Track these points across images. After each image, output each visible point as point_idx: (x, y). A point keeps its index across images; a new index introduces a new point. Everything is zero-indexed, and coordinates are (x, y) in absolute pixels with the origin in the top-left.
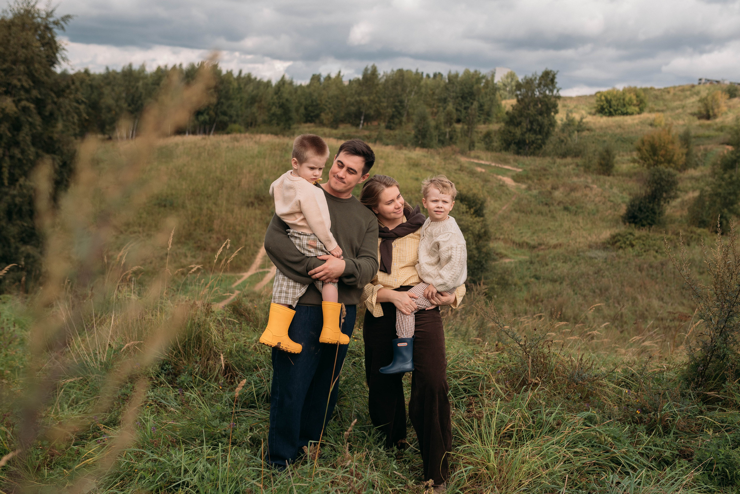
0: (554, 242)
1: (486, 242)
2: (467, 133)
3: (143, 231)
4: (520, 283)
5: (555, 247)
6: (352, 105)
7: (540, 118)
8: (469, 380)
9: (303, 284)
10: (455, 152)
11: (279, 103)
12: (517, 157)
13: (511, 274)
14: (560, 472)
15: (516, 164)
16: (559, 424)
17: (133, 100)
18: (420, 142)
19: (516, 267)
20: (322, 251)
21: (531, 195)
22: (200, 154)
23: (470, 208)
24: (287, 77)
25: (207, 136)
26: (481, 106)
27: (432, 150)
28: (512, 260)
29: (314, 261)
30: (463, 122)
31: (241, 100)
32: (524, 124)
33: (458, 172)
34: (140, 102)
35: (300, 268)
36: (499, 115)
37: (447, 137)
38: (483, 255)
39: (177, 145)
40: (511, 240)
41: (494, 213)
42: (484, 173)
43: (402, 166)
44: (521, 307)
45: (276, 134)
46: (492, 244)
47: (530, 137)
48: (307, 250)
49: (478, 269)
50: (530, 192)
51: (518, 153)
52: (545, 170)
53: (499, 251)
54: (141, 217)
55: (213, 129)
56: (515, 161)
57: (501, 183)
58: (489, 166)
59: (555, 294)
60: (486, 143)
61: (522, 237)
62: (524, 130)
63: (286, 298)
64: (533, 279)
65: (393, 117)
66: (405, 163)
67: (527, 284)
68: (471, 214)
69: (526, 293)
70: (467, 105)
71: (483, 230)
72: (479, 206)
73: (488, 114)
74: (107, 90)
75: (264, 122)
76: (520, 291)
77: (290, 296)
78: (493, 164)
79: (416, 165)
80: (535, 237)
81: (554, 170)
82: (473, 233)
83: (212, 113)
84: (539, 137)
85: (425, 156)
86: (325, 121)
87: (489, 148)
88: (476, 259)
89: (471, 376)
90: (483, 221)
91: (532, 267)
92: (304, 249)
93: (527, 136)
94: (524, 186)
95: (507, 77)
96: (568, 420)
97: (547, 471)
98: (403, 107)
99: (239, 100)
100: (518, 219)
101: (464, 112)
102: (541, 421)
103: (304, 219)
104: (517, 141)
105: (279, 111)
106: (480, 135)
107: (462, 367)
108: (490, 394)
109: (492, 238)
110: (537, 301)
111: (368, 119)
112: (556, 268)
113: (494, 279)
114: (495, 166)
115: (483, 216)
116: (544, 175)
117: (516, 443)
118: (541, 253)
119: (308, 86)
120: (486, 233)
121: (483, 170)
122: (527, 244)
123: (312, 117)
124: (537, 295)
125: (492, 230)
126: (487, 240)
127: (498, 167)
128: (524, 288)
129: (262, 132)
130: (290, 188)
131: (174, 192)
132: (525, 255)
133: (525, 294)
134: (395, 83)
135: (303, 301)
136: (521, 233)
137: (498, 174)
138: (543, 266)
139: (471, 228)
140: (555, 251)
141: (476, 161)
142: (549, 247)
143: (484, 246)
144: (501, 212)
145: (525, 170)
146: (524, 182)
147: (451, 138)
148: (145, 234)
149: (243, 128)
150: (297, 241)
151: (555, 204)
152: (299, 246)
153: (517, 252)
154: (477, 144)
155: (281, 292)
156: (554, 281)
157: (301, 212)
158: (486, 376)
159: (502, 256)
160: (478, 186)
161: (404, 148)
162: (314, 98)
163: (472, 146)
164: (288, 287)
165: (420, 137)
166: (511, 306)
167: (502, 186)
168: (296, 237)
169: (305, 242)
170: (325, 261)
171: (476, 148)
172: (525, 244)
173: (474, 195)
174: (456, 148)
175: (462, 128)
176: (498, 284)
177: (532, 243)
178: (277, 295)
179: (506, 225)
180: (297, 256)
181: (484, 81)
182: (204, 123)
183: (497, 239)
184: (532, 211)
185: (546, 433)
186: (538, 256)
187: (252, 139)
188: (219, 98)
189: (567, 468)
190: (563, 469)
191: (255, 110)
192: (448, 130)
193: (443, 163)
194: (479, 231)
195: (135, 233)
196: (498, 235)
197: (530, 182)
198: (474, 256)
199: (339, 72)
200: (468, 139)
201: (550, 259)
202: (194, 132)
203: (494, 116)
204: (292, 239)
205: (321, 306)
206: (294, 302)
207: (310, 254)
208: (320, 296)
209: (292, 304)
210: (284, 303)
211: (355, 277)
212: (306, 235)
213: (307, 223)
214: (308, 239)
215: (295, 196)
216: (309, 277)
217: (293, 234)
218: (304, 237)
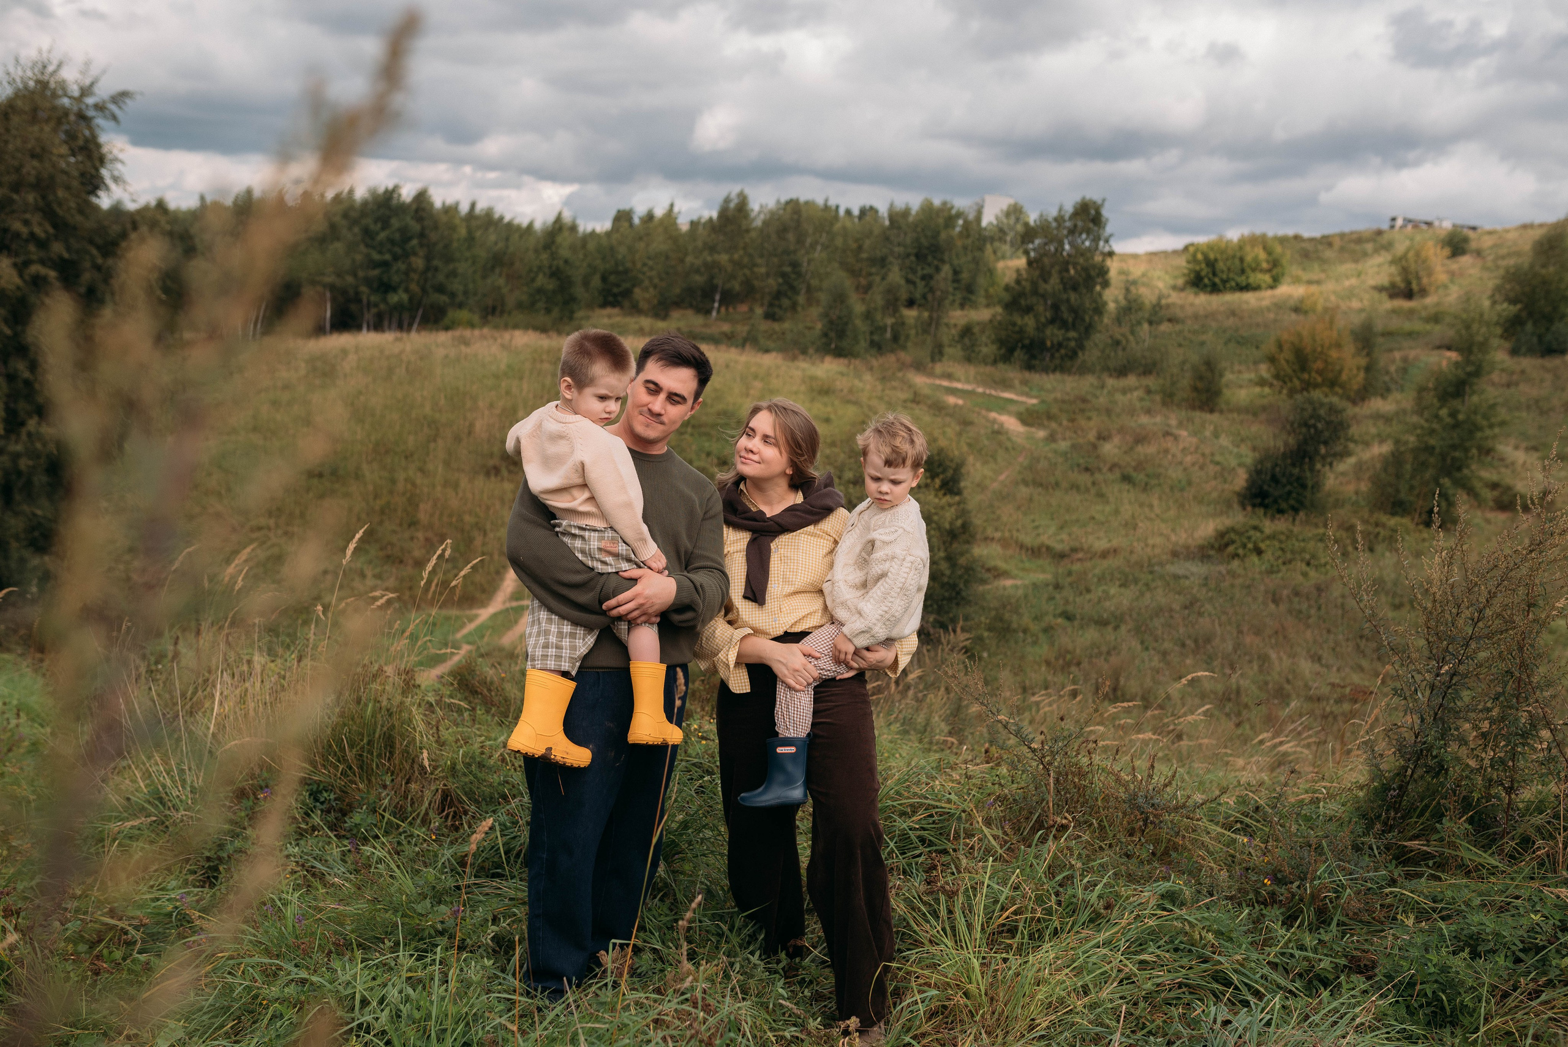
0: (1101, 544)
1: (966, 547)
2: (928, 327)
3: (277, 526)
4: (1034, 627)
5: (1104, 555)
6: (697, 271)
7: (1072, 297)
8: (931, 820)
9: (589, 628)
10: (903, 366)
11: (550, 267)
12: (1027, 375)
13: (1016, 611)
14: (1111, 1001)
15: (1026, 389)
16: (1108, 907)
18: (833, 346)
19: (1026, 596)
20: (629, 560)
21: (1055, 452)
22: (391, 370)
23: (933, 477)
24: (567, 216)
25: (404, 335)
26: (956, 274)
27: (857, 362)
28: (1019, 582)
29: (613, 582)
30: (921, 306)
31: (474, 262)
32: (1038, 309)
33: (909, 405)
35: (583, 598)
36: (991, 290)
37: (888, 335)
38: (959, 573)
39: (344, 352)
40: (1017, 542)
41: (981, 487)
42: (961, 408)
43: (796, 393)
44: (1035, 676)
45: (543, 330)
46: (979, 551)
47: (1054, 334)
48: (598, 560)
49: (950, 599)
50: (1054, 446)
51: (1030, 367)
52: (1084, 400)
53: (992, 563)
54: (272, 498)
55: (418, 320)
56: (1024, 383)
57: (996, 427)
58: (972, 393)
59: (1104, 649)
60: (965, 348)
61: (1038, 535)
62: (1042, 320)
63: (558, 657)
64: (1060, 620)
65: (778, 295)
66: (803, 388)
67: (1047, 630)
68: (936, 490)
69: (1046, 647)
70: (928, 271)
71: (959, 522)
72: (950, 473)
73: (970, 289)
75: (520, 306)
76: (1035, 643)
77: (566, 653)
78: (980, 390)
79: (824, 391)
80: (1064, 536)
81: (1102, 400)
82: (941, 529)
83: (414, 287)
84: (1072, 334)
85: (842, 374)
86: (643, 305)
87: (971, 357)
88: (946, 580)
89: (933, 811)
90: (959, 503)
91: (1058, 596)
92: (593, 559)
93: (1047, 332)
94: (1041, 434)
95: (1007, 215)
96: (1128, 898)
97: (1086, 1000)
98: (799, 275)
99: (469, 262)
100: (1031, 500)
101: (921, 284)
102: (1074, 900)
103: (592, 499)
104: (1027, 342)
105: (551, 285)
106: (953, 331)
107: (915, 794)
108: (972, 848)
109: (978, 536)
110: (1068, 664)
111: (729, 298)
112: (1107, 596)
113: (983, 619)
114: (984, 394)
115: (959, 493)
116: (1082, 411)
117: (1024, 944)
118: (1076, 567)
119: (608, 234)
120: (965, 527)
121: (960, 402)
122: (1048, 548)
123: (615, 296)
124: (1068, 652)
125: (978, 521)
126: (968, 542)
127: (990, 395)
128: (1042, 637)
129: (516, 327)
130: (558, 437)
132: (1044, 571)
133: (1044, 650)
134: (784, 228)
135: (590, 663)
136: (1037, 527)
137: (989, 410)
138: (1081, 594)
139: (935, 518)
140: (1105, 563)
141: (945, 383)
142: (1092, 555)
143: (962, 554)
144: (995, 486)
145: (1043, 402)
146: (1041, 426)
147: (895, 338)
148: (280, 532)
149: (476, 318)
150: (578, 543)
151: (1105, 470)
152: (583, 552)
153: (1027, 565)
154: (948, 351)
155: (546, 646)
156: (1102, 623)
157: (584, 486)
158: (964, 811)
159: (999, 574)
160: (950, 432)
161: (801, 357)
162: (620, 257)
163: (938, 353)
164: (560, 635)
165: (832, 335)
166: (1016, 674)
167: (999, 432)
168: (574, 536)
169: (595, 544)
170: (634, 581)
171: (945, 359)
172: (1044, 550)
173: (941, 451)
174: (905, 357)
175: (918, 318)
176: (990, 629)
177: (1059, 547)
178: (539, 652)
179: (1007, 512)
180: (578, 572)
181: (961, 221)
182: (399, 308)
183: (987, 539)
184: (1057, 484)
185: (1083, 924)
186: (1070, 574)
187: (495, 339)
188: (428, 258)
189: (1125, 994)
190: (1118, 995)
191: (501, 282)
192: (890, 321)
193: (879, 387)
194: (951, 523)
195: (260, 529)
196: (990, 532)
197: (1054, 425)
198: (943, 575)
199: (672, 205)
200: (929, 339)
201: (1095, 580)
202: (378, 326)
203: (982, 293)
204: (566, 540)
205: (627, 670)
206: (574, 665)
207: (605, 567)
208: (623, 651)
209: (570, 669)
210: (553, 667)
211: (694, 610)
212: (595, 530)
213: (598, 506)
214: (601, 539)
215: (572, 452)
216: (604, 613)
217: (568, 529)
218: (592, 534)
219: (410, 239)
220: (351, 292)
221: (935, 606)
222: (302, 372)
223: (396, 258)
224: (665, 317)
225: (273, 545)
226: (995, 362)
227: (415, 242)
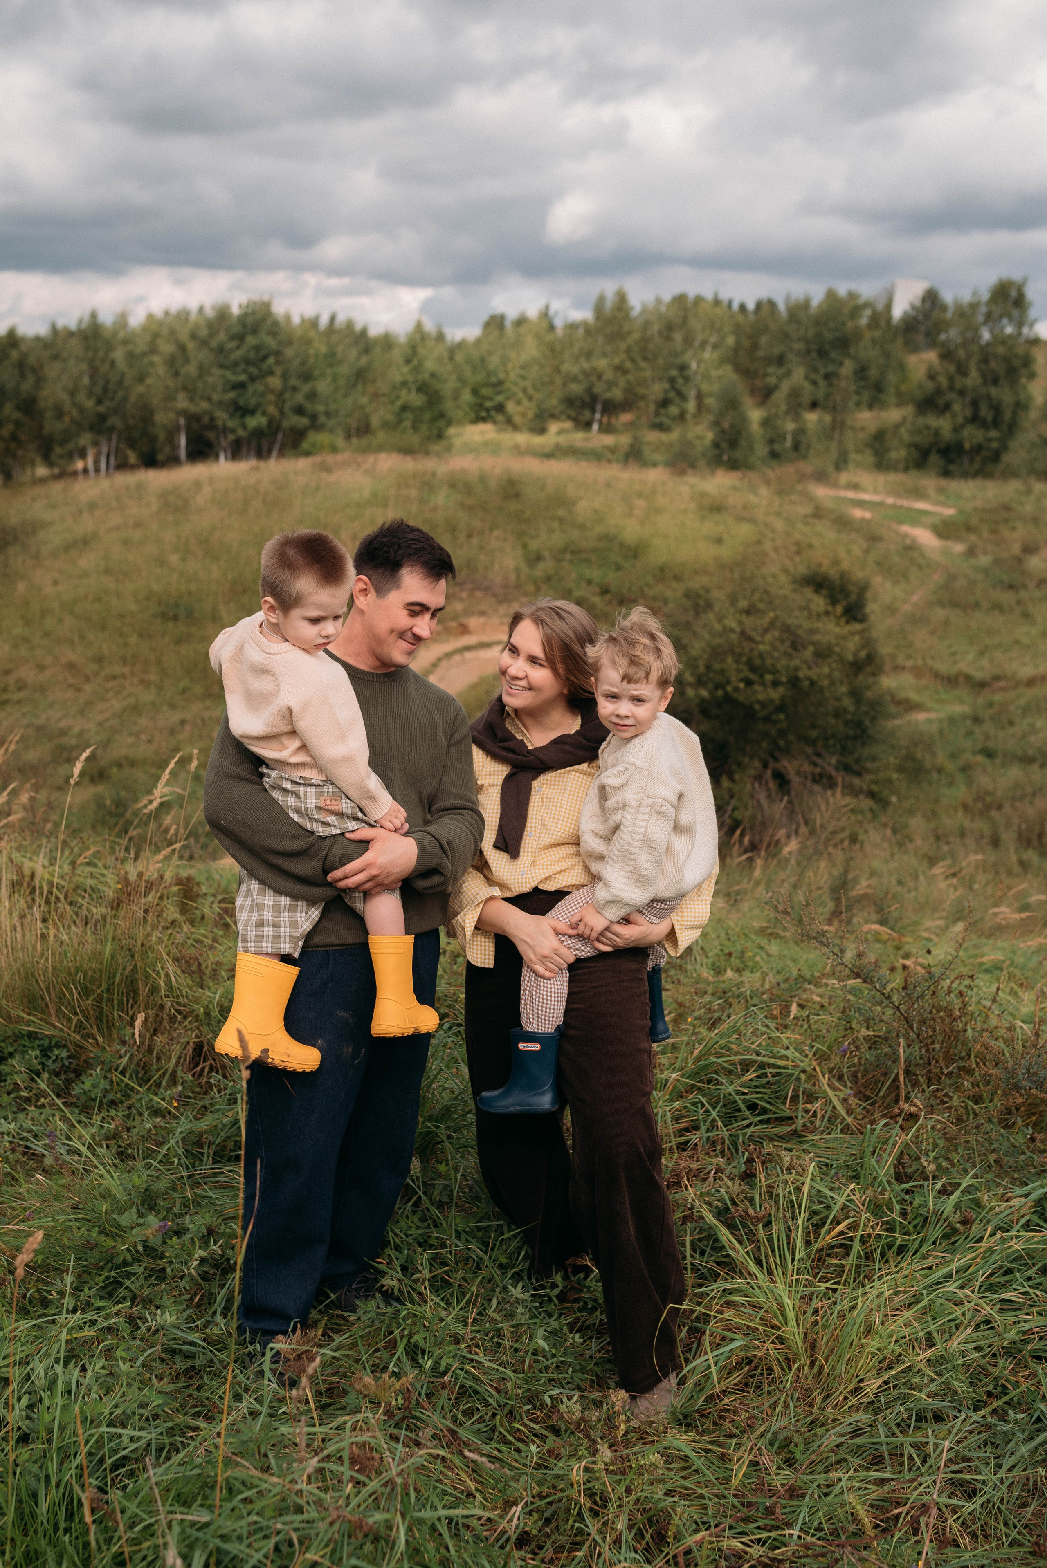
0: (1027, 671)
1: (871, 680)
2: (837, 427)
3: (132, 674)
4: (950, 766)
5: (1031, 682)
6: (575, 379)
7: (993, 391)
8: (764, 1081)
9: (311, 902)
10: (802, 477)
11: (415, 382)
12: (943, 482)
13: (930, 748)
14: (963, 1354)
15: (942, 498)
16: (966, 1222)
17: (105, 390)
18: (725, 457)
19: (941, 732)
20: (356, 819)
21: (975, 568)
22: (246, 503)
23: (834, 602)
24: (429, 326)
25: (262, 464)
26: (861, 372)
27: (753, 475)
28: (933, 716)
29: (339, 849)
30: (824, 408)
31: (334, 380)
32: (957, 407)
33: (810, 520)
34: (121, 394)
35: (305, 868)
36: (903, 388)
37: (789, 443)
38: (864, 708)
39: (198, 484)
40: (931, 670)
41: (891, 610)
42: (868, 522)
43: (685, 511)
44: (951, 822)
45: (408, 451)
46: (888, 682)
47: (972, 435)
48: (317, 821)
49: (855, 738)
50: (973, 561)
51: (946, 473)
52: (1008, 508)
53: (902, 695)
54: (126, 644)
55: (277, 446)
56: (940, 490)
57: (908, 542)
58: (881, 505)
59: (1028, 790)
60: (877, 453)
61: (955, 663)
62: (960, 420)
63: (276, 938)
64: (979, 758)
65: (665, 403)
66: (692, 506)
67: (965, 769)
68: (837, 617)
69: (963, 788)
70: (831, 368)
71: (863, 654)
72: (853, 597)
73: (879, 387)
74: (52, 371)
75: (385, 425)
76: (951, 784)
77: (285, 931)
78: (890, 501)
79: (716, 508)
80: (985, 663)
81: (1029, 507)
82: (841, 660)
83: (272, 409)
84: (994, 434)
85: (735, 489)
86: (517, 419)
87: (881, 464)
88: (849, 717)
89: (768, 1071)
90: (863, 631)
91: (977, 731)
92: (311, 819)
93: (966, 433)
94: (959, 548)
95: (924, 300)
96: (991, 1209)
97: (929, 1353)
98: (687, 379)
99: (329, 380)
100: (947, 623)
101: (822, 383)
102: (923, 1211)
103: (304, 747)
104: (942, 446)
105: (417, 400)
106: (861, 435)
107: (747, 1050)
108: (815, 1115)
109: (887, 667)
110: (988, 808)
111: (611, 408)
112: (1033, 730)
113: (892, 759)
114: (894, 506)
115: (863, 619)
116: (1006, 521)
117: (858, 1266)
118: (998, 697)
119: (478, 342)
120: (870, 658)
121: (867, 515)
122: (967, 677)
123: (488, 410)
124: (988, 793)
125: (885, 650)
126: (874, 674)
127: (901, 507)
128: (959, 777)
129: (380, 449)
130: (262, 671)
131: (193, 587)
132: (961, 702)
133: (961, 792)
134: (669, 328)
135: (316, 940)
136: (954, 654)
137: (900, 522)
138: (1003, 727)
139: (837, 649)
140: (1031, 693)
141: (851, 494)
142: (1017, 683)
143: (868, 688)
144: (907, 608)
145: (961, 512)
146: (959, 539)
147: (796, 447)
148: (135, 680)
149: (340, 442)
150: (291, 801)
151: (1032, 585)
152: (298, 811)
153: (943, 696)
154: (852, 456)
155: (260, 924)
156: (1027, 760)
157: (293, 733)
158: (804, 1071)
159: (910, 706)
160: (856, 550)
161: (690, 471)
162: (492, 367)
163: (841, 463)
164: (277, 910)
165: (724, 445)
166: (928, 820)
167: (910, 548)
168: (286, 791)
169: (312, 802)
170: (365, 844)
171: (851, 465)
172: (961, 679)
173: (843, 575)
174: (806, 467)
175: (820, 422)
176: (900, 769)
177: (978, 675)
178: (252, 933)
179: (921, 638)
180: (295, 837)
181: (868, 312)
182: (258, 433)
183: (897, 668)
184: (977, 605)
185: (934, 1243)
186: (991, 705)
187: (359, 465)
188: (285, 376)
189: (983, 1343)
190: (972, 1345)
191: (364, 400)
192: (790, 426)
193: (777, 502)
194: (855, 654)
195: (114, 677)
196: (901, 660)
197: (973, 538)
198: (846, 710)
199: (547, 308)
200: (834, 446)
201: (1019, 712)
202: (236, 452)
203: (892, 391)
204: (276, 795)
205: (364, 948)
206: (296, 944)
207: (327, 829)
208: (359, 922)
209: (291, 951)
210: (270, 950)
211: (441, 874)
212: (312, 785)
213: (311, 756)
214: (319, 795)
215: (278, 691)
216: (330, 885)
217: (279, 782)
218: (309, 789)
219: (266, 357)
220: (206, 420)
221: (838, 747)
222: (154, 508)
223: (253, 379)
224: (542, 431)
225: (129, 695)
226: (906, 469)
227: (271, 360)
